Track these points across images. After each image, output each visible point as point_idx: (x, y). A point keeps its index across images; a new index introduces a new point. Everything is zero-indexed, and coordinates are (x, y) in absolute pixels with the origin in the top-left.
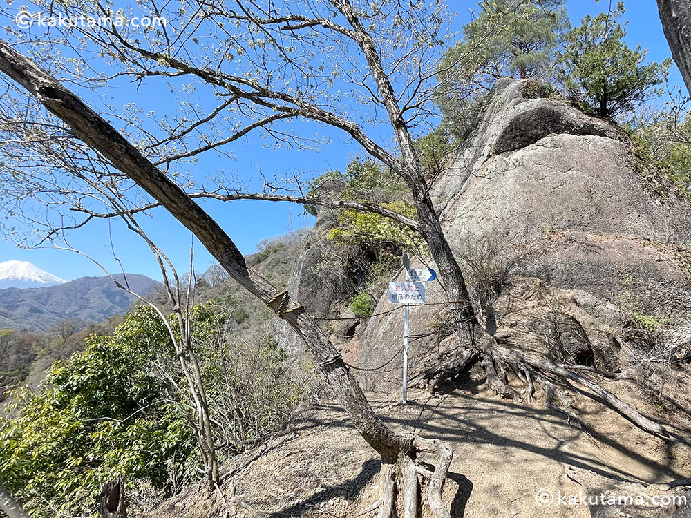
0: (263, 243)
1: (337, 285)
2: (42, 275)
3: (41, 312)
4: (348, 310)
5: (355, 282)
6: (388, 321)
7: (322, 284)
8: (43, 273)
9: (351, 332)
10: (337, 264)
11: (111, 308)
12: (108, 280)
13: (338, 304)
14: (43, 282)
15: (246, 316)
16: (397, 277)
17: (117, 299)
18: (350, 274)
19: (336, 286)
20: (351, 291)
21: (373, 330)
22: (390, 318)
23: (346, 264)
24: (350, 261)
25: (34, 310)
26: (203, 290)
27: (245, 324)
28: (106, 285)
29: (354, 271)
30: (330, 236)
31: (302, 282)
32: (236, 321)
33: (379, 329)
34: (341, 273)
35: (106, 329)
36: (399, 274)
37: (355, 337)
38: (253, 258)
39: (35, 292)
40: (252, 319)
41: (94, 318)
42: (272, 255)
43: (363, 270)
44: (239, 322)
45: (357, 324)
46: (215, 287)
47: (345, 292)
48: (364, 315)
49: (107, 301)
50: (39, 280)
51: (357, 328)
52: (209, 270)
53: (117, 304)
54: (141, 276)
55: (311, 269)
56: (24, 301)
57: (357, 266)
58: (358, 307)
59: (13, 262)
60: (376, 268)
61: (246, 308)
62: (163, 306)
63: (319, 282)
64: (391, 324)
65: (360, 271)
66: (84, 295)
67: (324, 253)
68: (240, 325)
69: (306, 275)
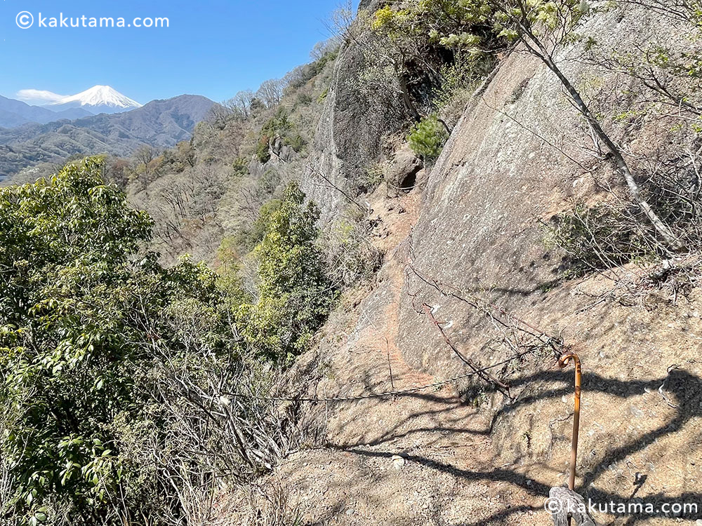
0: (319, 49)
1: (389, 105)
2: (122, 100)
3: (128, 137)
4: (407, 145)
5: (419, 99)
6: (460, 176)
7: (368, 105)
8: (122, 97)
9: (408, 181)
10: (389, 70)
11: (182, 133)
12: (173, 104)
13: (392, 136)
14: (123, 106)
15: (304, 143)
16: (483, 91)
17: (185, 123)
18: (410, 87)
19: (388, 107)
20: (411, 116)
21: (435, 187)
22: (463, 171)
23: (402, 70)
24: (410, 64)
25: (122, 135)
26: (258, 112)
27: (303, 152)
28: (173, 108)
29: (415, 82)
30: (377, 23)
31: (338, 103)
32: (294, 149)
33: (444, 187)
34: (396, 86)
35: (176, 155)
36: (487, 84)
37: (416, 188)
38: (307, 70)
39: (119, 117)
40: (310, 147)
41: (169, 143)
42: (330, 63)
43: (431, 78)
44: (297, 150)
45: (418, 169)
46: (270, 108)
47: (403, 117)
48: (429, 153)
49: (177, 126)
50: (121, 105)
51: (419, 174)
52: (261, 88)
53: (185, 128)
54: (201, 97)
55: (350, 83)
56: (113, 126)
57: (421, 72)
58: (420, 142)
59: (97, 88)
60: (450, 75)
61: (304, 133)
62: (222, 131)
63: (363, 102)
64: (464, 186)
65: (426, 80)
66: (157, 119)
67: (368, 55)
68: (298, 154)
69: (344, 92)
